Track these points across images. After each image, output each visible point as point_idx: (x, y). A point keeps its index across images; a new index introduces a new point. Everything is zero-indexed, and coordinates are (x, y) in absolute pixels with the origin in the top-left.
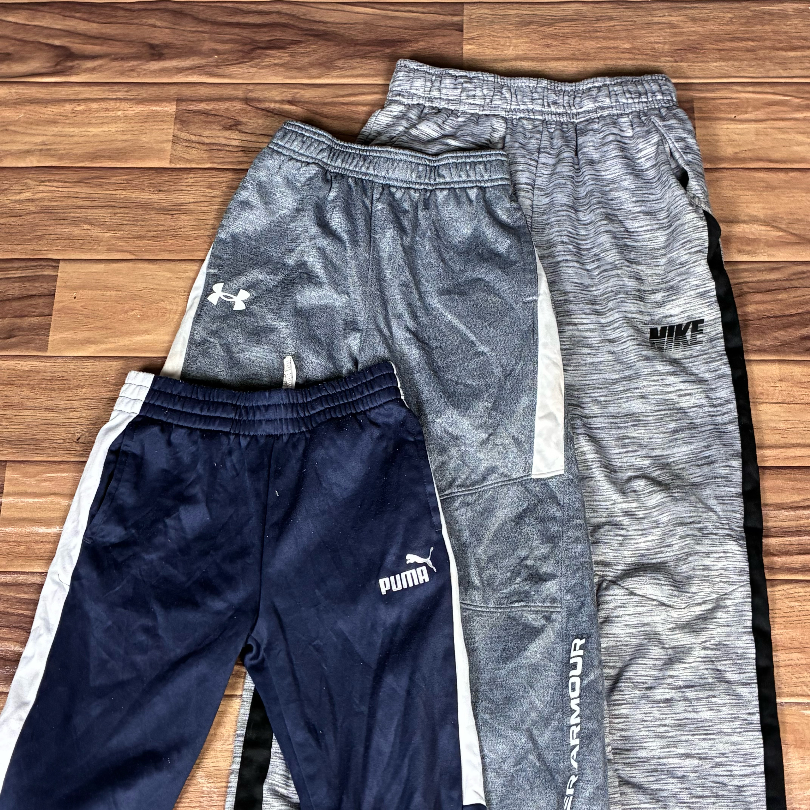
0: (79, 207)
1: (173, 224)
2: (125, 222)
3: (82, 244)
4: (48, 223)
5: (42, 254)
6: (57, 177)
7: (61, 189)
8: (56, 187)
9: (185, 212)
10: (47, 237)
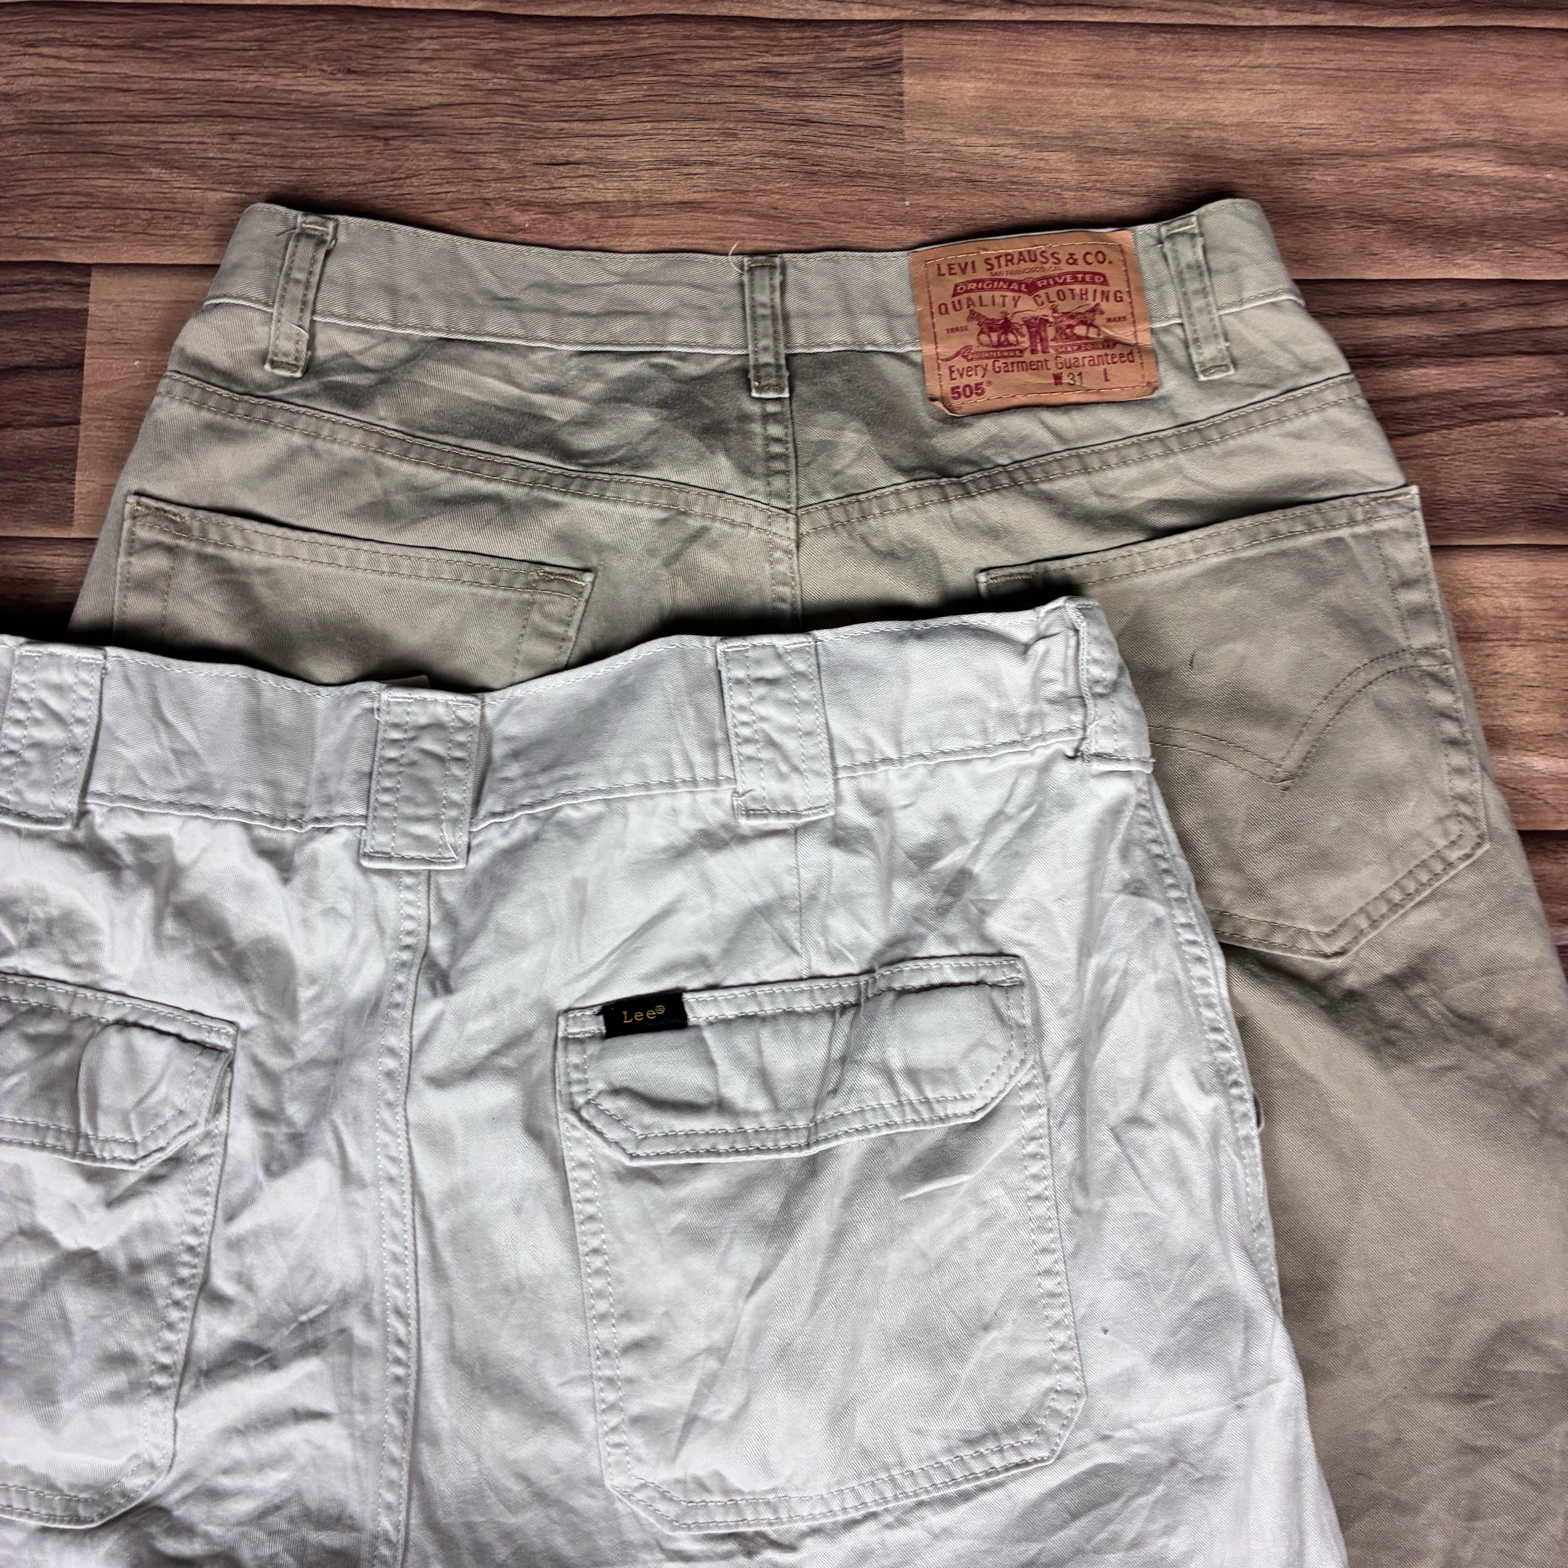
0: (136, 119)
1: (389, 164)
2: (260, 161)
3: (149, 222)
4: (52, 163)
5: (41, 251)
6: (71, 33)
7: (82, 67)
8: (68, 59)
9: (421, 133)
10: (51, 200)
